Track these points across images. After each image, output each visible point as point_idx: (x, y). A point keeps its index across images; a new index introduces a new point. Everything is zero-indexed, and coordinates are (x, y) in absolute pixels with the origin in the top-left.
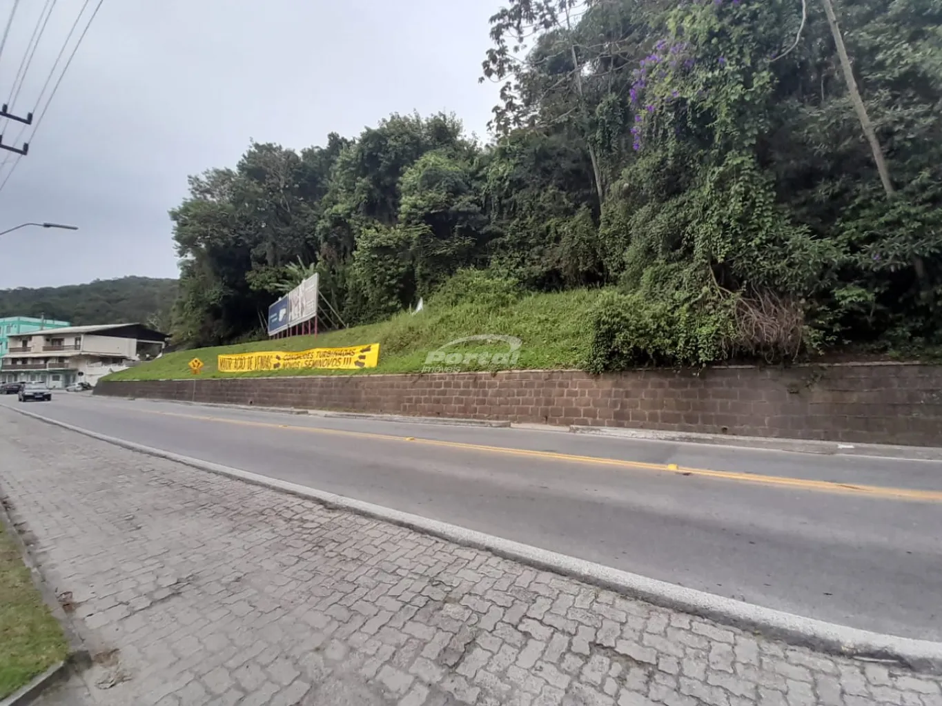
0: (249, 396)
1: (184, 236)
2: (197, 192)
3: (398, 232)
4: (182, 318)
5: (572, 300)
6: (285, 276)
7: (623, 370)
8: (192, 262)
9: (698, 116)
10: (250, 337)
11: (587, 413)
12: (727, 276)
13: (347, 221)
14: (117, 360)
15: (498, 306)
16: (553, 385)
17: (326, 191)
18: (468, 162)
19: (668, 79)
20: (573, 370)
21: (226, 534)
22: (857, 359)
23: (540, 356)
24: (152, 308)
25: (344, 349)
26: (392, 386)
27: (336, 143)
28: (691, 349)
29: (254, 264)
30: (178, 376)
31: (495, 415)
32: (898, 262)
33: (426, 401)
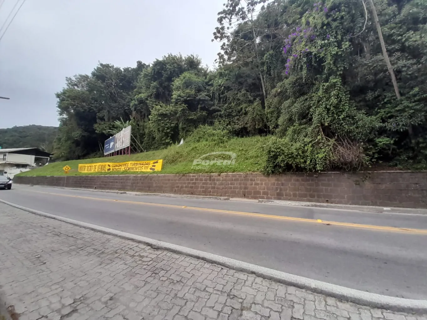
0: (95, 184)
1: (63, 106)
2: (70, 85)
3: (170, 108)
4: (59, 146)
5: (254, 141)
6: (113, 126)
7: (280, 173)
8: (66, 119)
9: (318, 60)
10: (95, 156)
11: (264, 193)
12: (328, 132)
13: (146, 101)
14: (24, 166)
15: (219, 143)
16: (248, 180)
17: (135, 87)
18: (204, 77)
19: (304, 43)
20: (257, 173)
21: (97, 266)
22: (383, 169)
23: (241, 166)
24: (43, 141)
25: (144, 162)
26: (169, 180)
27: (141, 66)
28: (313, 164)
29: (98, 121)
30: (57, 174)
31: (220, 194)
32: (404, 127)
33: (186, 187)
